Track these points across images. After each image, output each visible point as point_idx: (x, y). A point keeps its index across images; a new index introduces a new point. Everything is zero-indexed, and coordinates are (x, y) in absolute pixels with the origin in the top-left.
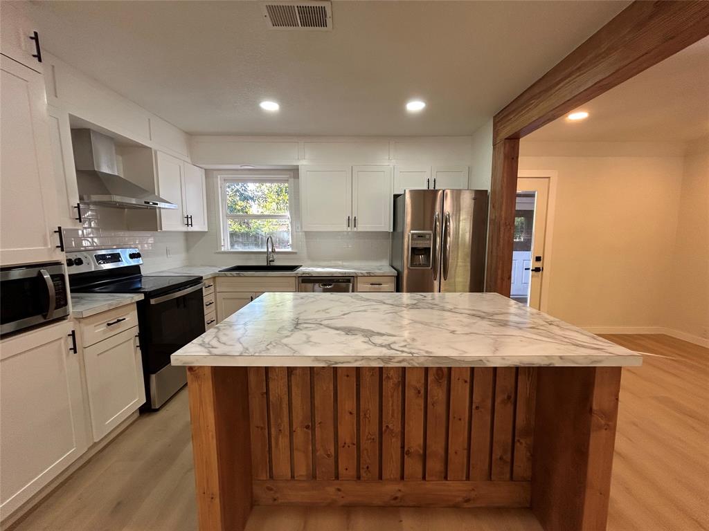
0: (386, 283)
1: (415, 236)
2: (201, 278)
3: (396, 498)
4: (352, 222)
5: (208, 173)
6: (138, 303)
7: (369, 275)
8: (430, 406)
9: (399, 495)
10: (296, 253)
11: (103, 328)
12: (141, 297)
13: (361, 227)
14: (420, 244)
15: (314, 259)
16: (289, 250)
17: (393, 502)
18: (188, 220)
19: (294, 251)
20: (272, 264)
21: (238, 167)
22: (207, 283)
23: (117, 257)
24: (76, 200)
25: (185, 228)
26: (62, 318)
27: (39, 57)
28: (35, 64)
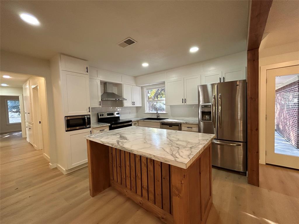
0: (195, 128)
1: (203, 106)
2: (132, 121)
3: (140, 203)
4: (184, 101)
5: (142, 88)
6: (109, 126)
7: (186, 123)
8: (149, 172)
9: (141, 202)
10: (167, 114)
11: (99, 131)
12: (110, 125)
13: (188, 103)
14: (206, 110)
15: (174, 117)
16: (165, 112)
17: (140, 204)
18: (133, 103)
19: (166, 113)
20: (159, 117)
21: (148, 85)
22: (134, 123)
23: (113, 114)
24: (100, 100)
25: (132, 106)
26: (90, 127)
27: (87, 72)
28: (87, 73)
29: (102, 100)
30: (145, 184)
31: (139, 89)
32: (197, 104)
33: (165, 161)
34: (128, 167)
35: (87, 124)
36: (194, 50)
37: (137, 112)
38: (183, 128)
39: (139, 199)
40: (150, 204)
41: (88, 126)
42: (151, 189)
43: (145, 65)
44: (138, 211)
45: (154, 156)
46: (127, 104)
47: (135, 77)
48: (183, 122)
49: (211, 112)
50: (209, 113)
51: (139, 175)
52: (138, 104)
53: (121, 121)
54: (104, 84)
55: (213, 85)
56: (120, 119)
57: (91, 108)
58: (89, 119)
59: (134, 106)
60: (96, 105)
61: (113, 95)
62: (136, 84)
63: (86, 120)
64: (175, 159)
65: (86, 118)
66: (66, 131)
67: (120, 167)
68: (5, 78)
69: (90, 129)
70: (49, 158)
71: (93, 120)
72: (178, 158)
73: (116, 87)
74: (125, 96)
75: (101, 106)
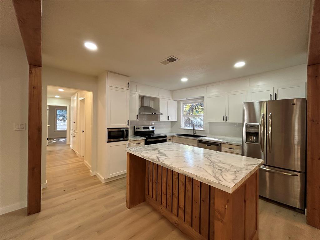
0: (237, 149)
1: (248, 126)
2: (167, 136)
3: (176, 223)
4: (226, 118)
5: (178, 102)
6: (145, 140)
7: (228, 144)
8: (186, 191)
10: (205, 131)
11: (135, 144)
12: (145, 138)
13: (230, 121)
14: (252, 130)
15: (212, 135)
16: (202, 129)
18: (169, 118)
19: (204, 130)
20: (195, 134)
21: (185, 99)
22: (169, 138)
23: (148, 128)
24: (138, 114)
25: (168, 120)
26: (127, 140)
27: (129, 87)
28: (128, 89)
29: (139, 113)
30: (182, 204)
31: (175, 103)
32: (241, 123)
33: (208, 183)
34: (164, 183)
35: (125, 137)
36: (240, 64)
37: (172, 127)
38: (223, 148)
39: (175, 218)
40: (186, 226)
41: (126, 139)
42: (189, 210)
43: (184, 80)
44: (173, 231)
45: (196, 176)
46: (162, 118)
47: (172, 92)
48: (224, 142)
49: (258, 133)
50: (256, 134)
51: (176, 194)
52: (174, 119)
53: (155, 136)
54: (142, 98)
55: (261, 103)
56: (155, 133)
57: (130, 121)
58: (127, 131)
59: (169, 120)
60: (134, 119)
61: (149, 109)
62: (173, 99)
63: (125, 133)
64: (219, 182)
65: (125, 131)
66: (107, 142)
67: (157, 183)
68: (59, 91)
69: (127, 142)
70: (90, 166)
71: (131, 133)
72: (221, 181)
73: (153, 101)
74: (161, 111)
75: (138, 120)
